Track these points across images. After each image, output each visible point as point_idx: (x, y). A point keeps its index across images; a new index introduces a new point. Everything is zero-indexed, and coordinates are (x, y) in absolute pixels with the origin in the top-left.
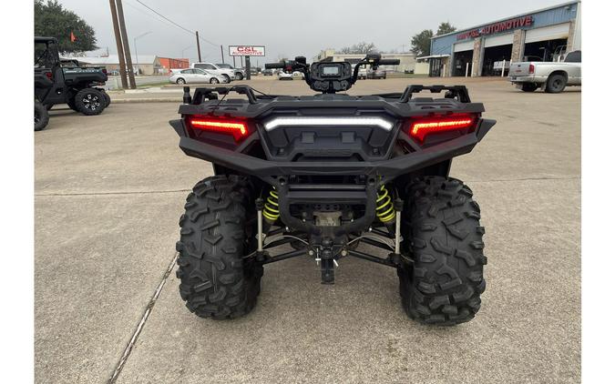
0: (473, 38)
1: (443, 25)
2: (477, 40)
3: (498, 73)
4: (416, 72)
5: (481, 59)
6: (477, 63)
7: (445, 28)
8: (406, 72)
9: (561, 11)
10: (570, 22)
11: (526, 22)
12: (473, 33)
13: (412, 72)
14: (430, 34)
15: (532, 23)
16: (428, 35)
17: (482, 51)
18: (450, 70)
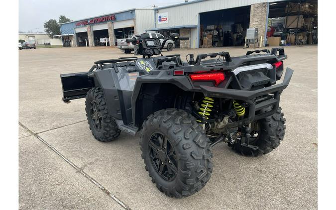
0: (85, 25)
1: (61, 17)
2: (88, 26)
3: (104, 44)
4: (51, 44)
5: (93, 37)
6: (91, 39)
7: (63, 19)
8: (46, 44)
9: (128, 13)
10: (133, 19)
11: (112, 18)
12: (84, 23)
13: (49, 44)
14: (54, 22)
15: (115, 19)
16: (53, 22)
17: (92, 33)
18: (76, 43)
